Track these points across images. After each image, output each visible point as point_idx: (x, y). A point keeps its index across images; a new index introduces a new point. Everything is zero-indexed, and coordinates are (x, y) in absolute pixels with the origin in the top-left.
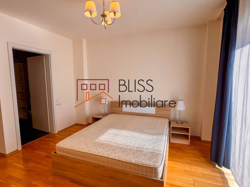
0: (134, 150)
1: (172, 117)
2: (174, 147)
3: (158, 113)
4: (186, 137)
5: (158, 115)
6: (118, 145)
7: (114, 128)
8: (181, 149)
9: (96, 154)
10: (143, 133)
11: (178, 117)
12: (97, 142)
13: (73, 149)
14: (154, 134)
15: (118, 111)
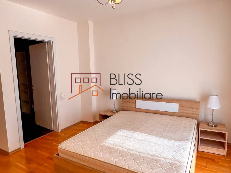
0: (148, 158)
1: (202, 117)
2: (204, 158)
3: (182, 111)
4: (222, 145)
5: (182, 114)
6: (129, 151)
7: (125, 129)
8: (213, 160)
9: (102, 160)
10: (161, 137)
11: (210, 118)
12: (104, 146)
13: (76, 152)
14: (175, 140)
15: (130, 107)
